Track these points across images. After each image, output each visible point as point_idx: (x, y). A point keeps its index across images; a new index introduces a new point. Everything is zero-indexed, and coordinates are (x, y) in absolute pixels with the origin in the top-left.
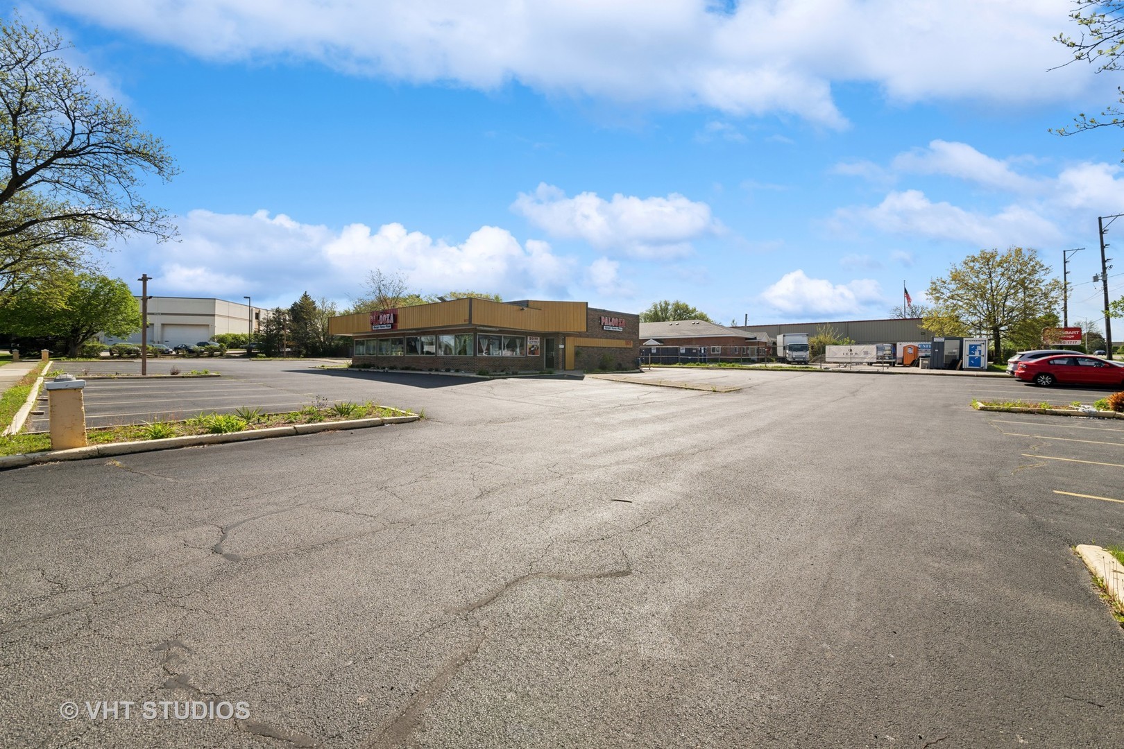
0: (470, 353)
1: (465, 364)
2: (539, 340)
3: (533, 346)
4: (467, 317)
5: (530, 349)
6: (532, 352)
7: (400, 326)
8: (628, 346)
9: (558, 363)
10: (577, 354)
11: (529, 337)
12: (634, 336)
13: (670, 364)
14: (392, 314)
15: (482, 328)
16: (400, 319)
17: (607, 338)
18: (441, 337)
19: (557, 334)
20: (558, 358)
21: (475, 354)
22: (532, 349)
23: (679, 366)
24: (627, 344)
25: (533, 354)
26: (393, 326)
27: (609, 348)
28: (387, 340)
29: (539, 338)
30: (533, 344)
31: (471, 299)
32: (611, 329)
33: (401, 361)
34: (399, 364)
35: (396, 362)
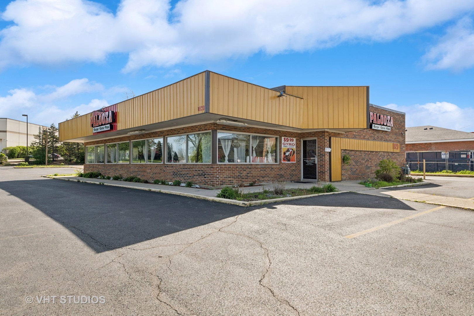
0: (207, 160)
1: (199, 175)
2: (295, 142)
3: (288, 151)
4: (202, 103)
5: (285, 153)
6: (287, 158)
7: (120, 126)
8: (396, 151)
9: (323, 173)
10: (344, 160)
11: (283, 138)
12: (401, 139)
13: (433, 172)
14: (110, 112)
15: (224, 122)
16: (120, 118)
17: (374, 139)
18: (169, 139)
19: (321, 133)
20: (322, 166)
21: (214, 161)
22: (287, 154)
23: (444, 174)
24: (394, 148)
25: (289, 161)
26: (112, 127)
27: (376, 152)
28: (114, 146)
29: (295, 139)
30: (288, 147)
31: (208, 73)
32: (380, 129)
33: (127, 170)
34: (124, 173)
35: (122, 171)
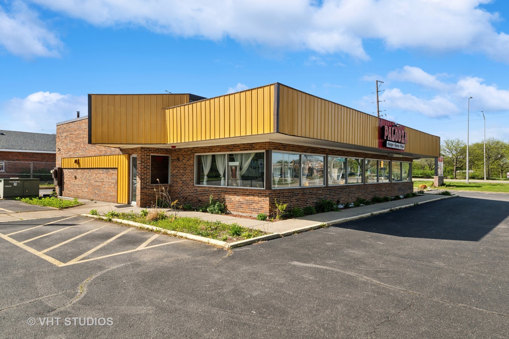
33: (364, 191)
34: (361, 195)
35: (358, 193)
